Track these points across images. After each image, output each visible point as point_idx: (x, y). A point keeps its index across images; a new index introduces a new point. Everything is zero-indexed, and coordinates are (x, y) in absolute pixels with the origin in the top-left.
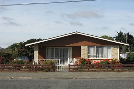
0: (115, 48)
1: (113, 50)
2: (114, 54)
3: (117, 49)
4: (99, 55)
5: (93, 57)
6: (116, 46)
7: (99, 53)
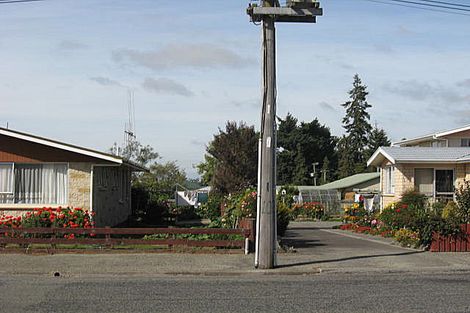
0: (81, 172)
1: (74, 176)
2: (75, 191)
3: (87, 174)
4: (27, 194)
5: (5, 202)
6: (82, 164)
7: (27, 189)
